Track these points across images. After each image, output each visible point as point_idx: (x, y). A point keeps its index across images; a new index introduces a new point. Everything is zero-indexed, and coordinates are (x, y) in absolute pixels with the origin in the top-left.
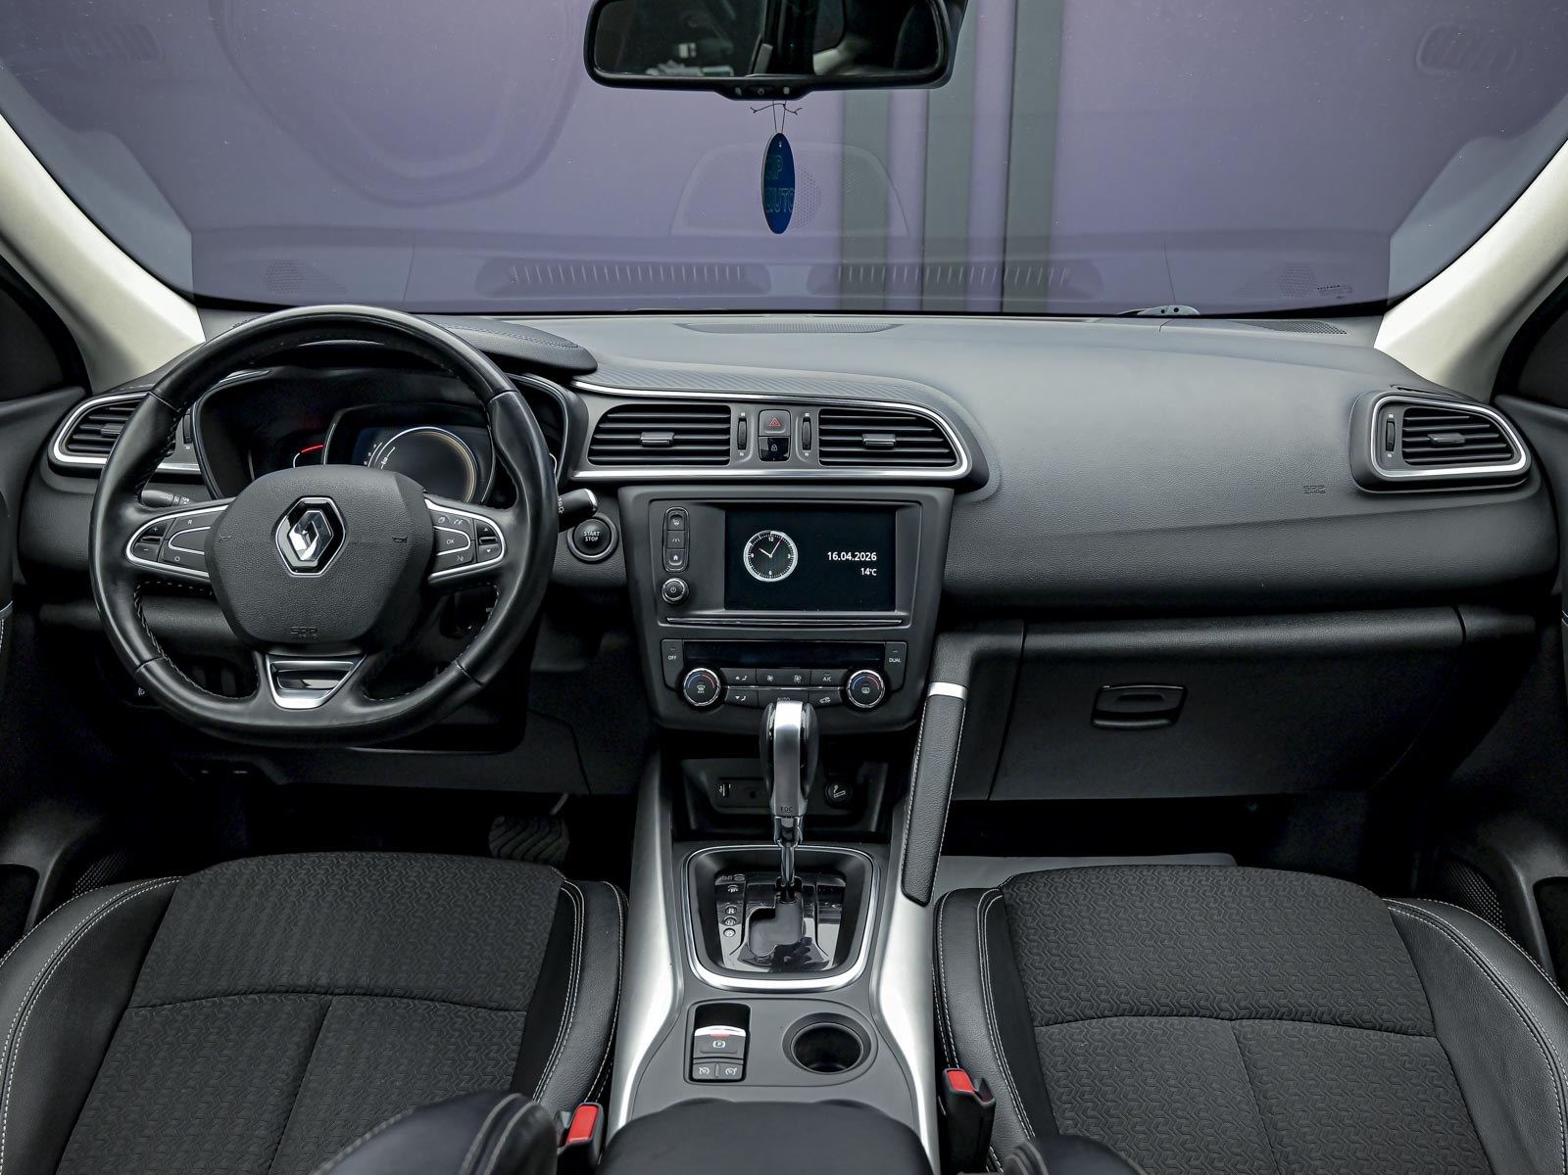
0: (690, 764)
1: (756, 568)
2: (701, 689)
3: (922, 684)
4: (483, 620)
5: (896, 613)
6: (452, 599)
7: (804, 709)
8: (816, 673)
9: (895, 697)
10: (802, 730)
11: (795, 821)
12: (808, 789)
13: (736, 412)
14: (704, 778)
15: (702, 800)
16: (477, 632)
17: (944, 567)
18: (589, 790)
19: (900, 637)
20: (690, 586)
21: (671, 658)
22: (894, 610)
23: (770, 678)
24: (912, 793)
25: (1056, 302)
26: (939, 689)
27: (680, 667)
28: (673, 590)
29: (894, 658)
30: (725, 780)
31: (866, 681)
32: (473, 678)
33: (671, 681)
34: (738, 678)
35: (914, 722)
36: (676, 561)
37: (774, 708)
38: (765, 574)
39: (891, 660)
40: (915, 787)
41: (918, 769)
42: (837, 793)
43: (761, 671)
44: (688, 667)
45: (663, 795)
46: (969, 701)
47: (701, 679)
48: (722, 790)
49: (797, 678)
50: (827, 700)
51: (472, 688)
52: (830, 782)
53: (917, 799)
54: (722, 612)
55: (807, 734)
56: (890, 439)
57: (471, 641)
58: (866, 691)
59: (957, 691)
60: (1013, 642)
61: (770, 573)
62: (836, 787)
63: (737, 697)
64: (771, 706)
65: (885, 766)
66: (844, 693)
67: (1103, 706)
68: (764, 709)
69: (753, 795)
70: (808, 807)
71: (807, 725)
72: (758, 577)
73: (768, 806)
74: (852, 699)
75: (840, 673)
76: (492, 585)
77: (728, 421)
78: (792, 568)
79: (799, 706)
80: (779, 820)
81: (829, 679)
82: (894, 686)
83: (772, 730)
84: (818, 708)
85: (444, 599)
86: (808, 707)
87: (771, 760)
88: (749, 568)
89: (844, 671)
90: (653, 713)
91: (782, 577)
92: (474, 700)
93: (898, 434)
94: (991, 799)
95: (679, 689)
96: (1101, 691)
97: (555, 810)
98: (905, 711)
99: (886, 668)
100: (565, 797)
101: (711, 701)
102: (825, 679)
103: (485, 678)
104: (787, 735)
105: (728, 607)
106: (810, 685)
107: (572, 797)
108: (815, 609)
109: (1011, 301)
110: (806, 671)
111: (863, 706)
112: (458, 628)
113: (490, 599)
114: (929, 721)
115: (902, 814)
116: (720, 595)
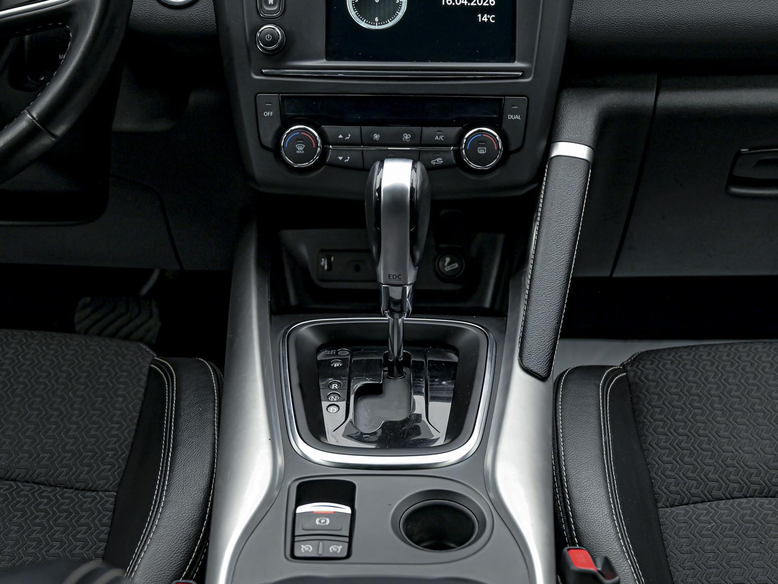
0: (289, 235)
1: (361, 14)
2: (300, 148)
3: (544, 144)
4: (53, 67)
5: (517, 64)
6: (22, 41)
7: (414, 168)
8: (428, 131)
9: (513, 157)
10: (412, 189)
11: (404, 290)
12: (418, 255)
14: (304, 251)
15: (302, 271)
16: (50, 78)
17: (571, 14)
18: (180, 263)
19: (521, 92)
20: (286, 33)
21: (268, 114)
22: (513, 61)
23: (376, 137)
24: (532, 262)
26: (562, 149)
27: (277, 124)
28: (268, 38)
29: (514, 114)
30: (327, 253)
31: (482, 140)
32: (46, 129)
33: (268, 140)
34: (341, 136)
35: (536, 185)
36: (271, 5)
37: (381, 166)
38: (371, 20)
39: (510, 117)
40: (535, 255)
41: (538, 236)
42: (448, 265)
43: (365, 129)
44: (286, 124)
45: (260, 266)
46: (594, 164)
47: (302, 137)
48: (324, 262)
49: (407, 137)
50: (439, 161)
51: (46, 141)
52: (442, 253)
53: (537, 267)
54: (323, 63)
55: (417, 196)
57: (41, 88)
58: (482, 151)
59: (582, 151)
60: (644, 99)
61: (377, 19)
62: (448, 260)
63: (340, 158)
64: (377, 164)
65: (501, 237)
66: (458, 153)
67: (739, 172)
68: (369, 170)
69: (358, 269)
70: (418, 276)
71: (417, 185)
72: (363, 24)
73: (375, 279)
74: (466, 160)
75: (454, 131)
76: (64, 25)
78: (401, 14)
79: (407, 165)
80: (387, 289)
81: (441, 137)
82: (513, 147)
83: (379, 190)
84: (429, 170)
85: (13, 42)
86: (419, 166)
87: (378, 223)
88: (353, 13)
89: (457, 129)
90: (248, 177)
91: (390, 24)
92: (47, 158)
95: (276, 149)
96: (739, 154)
97: (145, 291)
98: (525, 175)
99: (505, 126)
100: (155, 276)
101: (312, 162)
102: (437, 138)
103: (60, 131)
104: (396, 194)
105: (329, 57)
106: (420, 145)
107: (163, 273)
108: (426, 61)
110: (416, 129)
111: (479, 167)
112: (29, 79)
113: (63, 45)
114: (551, 184)
115: (520, 286)
116: (321, 43)
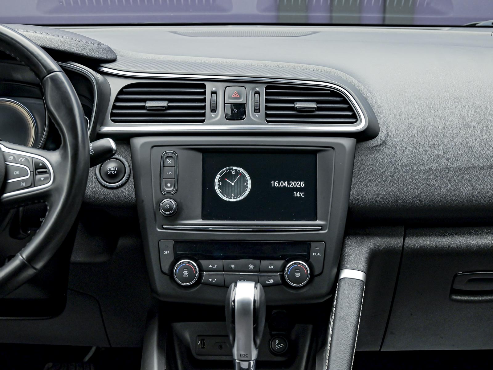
0: (178, 326)
1: (223, 192)
2: (186, 274)
3: (335, 270)
4: (38, 226)
5: (318, 222)
6: (18, 211)
7: (256, 287)
8: (264, 263)
9: (317, 279)
10: (255, 301)
11: (250, 364)
12: (258, 342)
13: (210, 87)
14: (187, 336)
15: (187, 350)
16: (34, 234)
17: (350, 192)
18: (110, 344)
19: (321, 240)
20: (178, 204)
21: (166, 252)
22: (316, 220)
23: (233, 266)
24: (329, 345)
25: (420, 17)
26: (346, 274)
27: (172, 259)
28: (167, 207)
29: (316, 253)
30: (202, 337)
31: (297, 269)
32: (31, 265)
33: (166, 268)
34: (211, 266)
35: (331, 296)
36: (169, 187)
37: (235, 286)
38: (229, 196)
39: (315, 254)
40: (331, 341)
41: (333, 328)
42: (277, 345)
43: (226, 262)
44: (177, 259)
45: (160, 347)
46: (368, 284)
48: (199, 343)
49: (251, 267)
50: (271, 281)
51: (30, 272)
52: (273, 337)
53: (333, 349)
54: (200, 221)
55: (258, 304)
56: (313, 105)
57: (29, 239)
58: (297, 275)
59: (360, 275)
60: (396, 242)
61: (233, 195)
62: (277, 341)
63: (210, 280)
64: (233, 285)
65: (311, 327)
66: (282, 277)
67: (457, 286)
68: (228, 287)
69: (221, 347)
70: (259, 355)
71: (258, 298)
72: (225, 198)
73: (232, 355)
74: (288, 281)
75: (280, 263)
76: (44, 202)
77: (204, 93)
78: (247, 192)
79: (252, 284)
80: (239, 363)
81: (272, 267)
82: (317, 273)
83: (234, 301)
84: (265, 287)
85: (12, 212)
86: (259, 286)
87: (233, 322)
88: (218, 192)
89: (282, 262)
90: (153, 290)
91: (241, 198)
92: (32, 281)
93: (318, 102)
94: (382, 350)
95: (171, 274)
96: (456, 275)
97: (87, 359)
98: (325, 289)
99: (311, 260)
100: (94, 349)
101: (193, 282)
102: (270, 267)
103: (39, 265)
104: (245, 305)
105: (204, 218)
106: (260, 271)
107: (98, 349)
108: (263, 220)
109: (390, 16)
110: (257, 262)
111: (296, 285)
112: (21, 232)
113: (43, 213)
114: (340, 296)
115: (322, 359)
116: (199, 209)
